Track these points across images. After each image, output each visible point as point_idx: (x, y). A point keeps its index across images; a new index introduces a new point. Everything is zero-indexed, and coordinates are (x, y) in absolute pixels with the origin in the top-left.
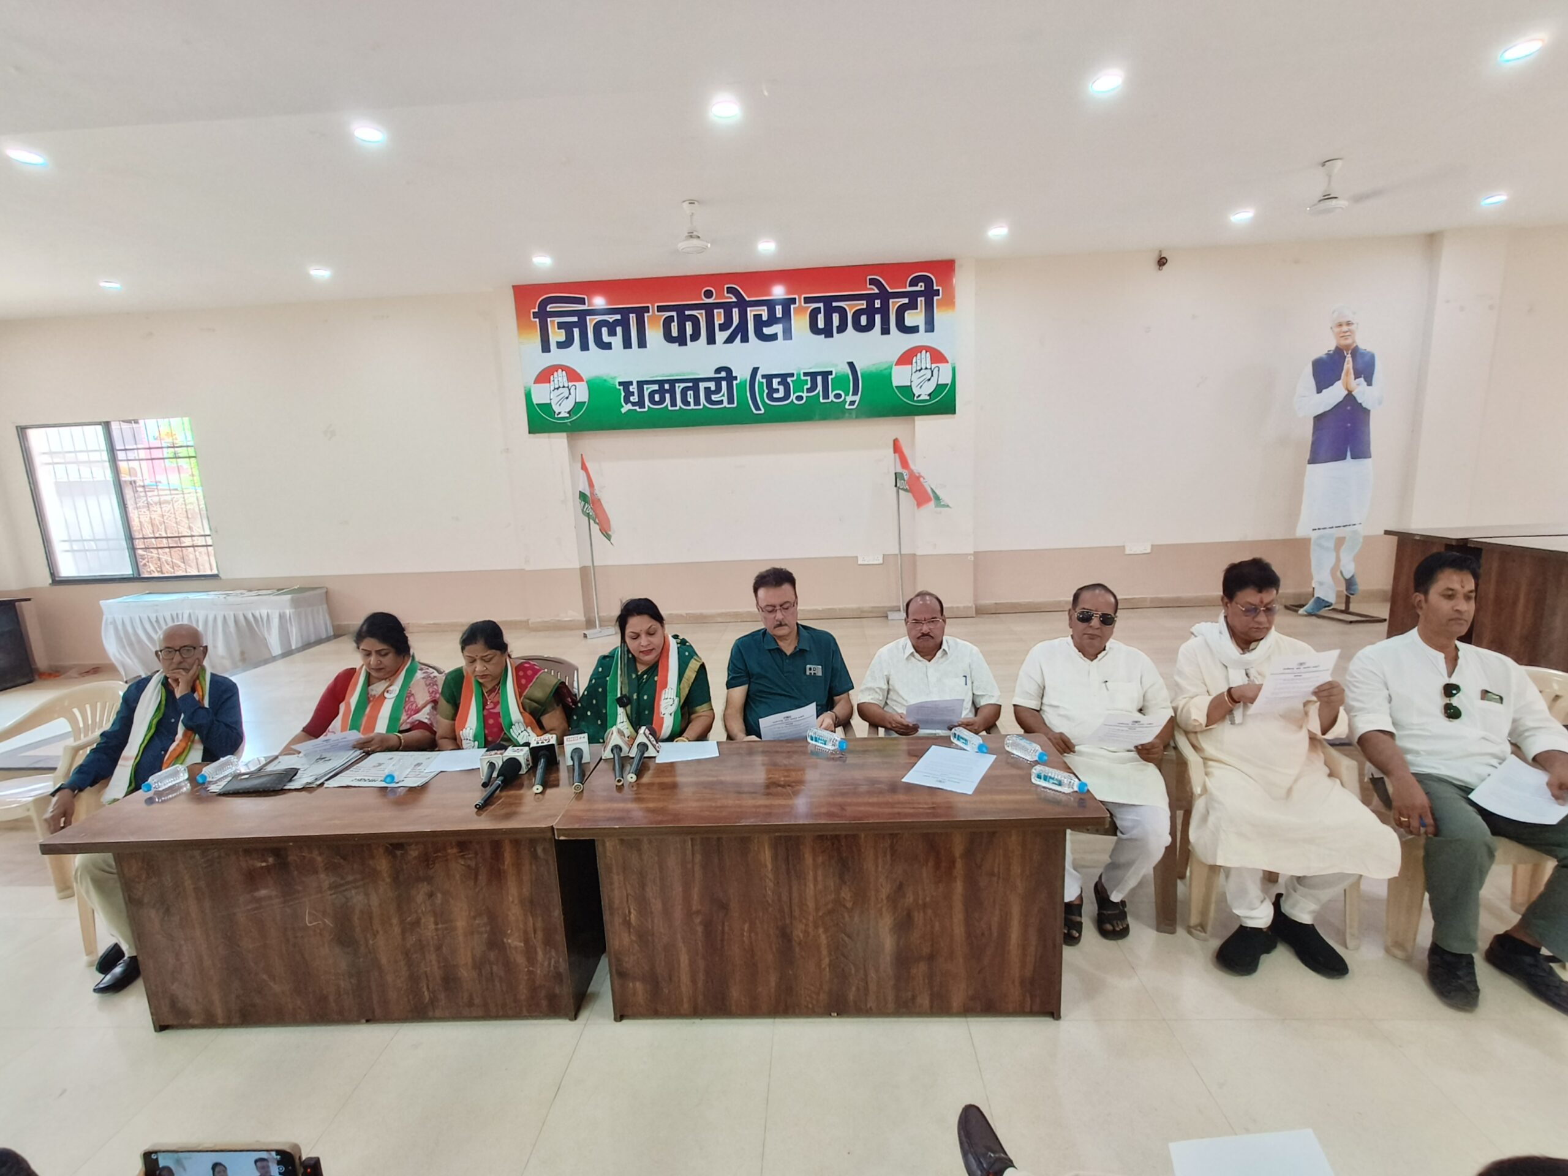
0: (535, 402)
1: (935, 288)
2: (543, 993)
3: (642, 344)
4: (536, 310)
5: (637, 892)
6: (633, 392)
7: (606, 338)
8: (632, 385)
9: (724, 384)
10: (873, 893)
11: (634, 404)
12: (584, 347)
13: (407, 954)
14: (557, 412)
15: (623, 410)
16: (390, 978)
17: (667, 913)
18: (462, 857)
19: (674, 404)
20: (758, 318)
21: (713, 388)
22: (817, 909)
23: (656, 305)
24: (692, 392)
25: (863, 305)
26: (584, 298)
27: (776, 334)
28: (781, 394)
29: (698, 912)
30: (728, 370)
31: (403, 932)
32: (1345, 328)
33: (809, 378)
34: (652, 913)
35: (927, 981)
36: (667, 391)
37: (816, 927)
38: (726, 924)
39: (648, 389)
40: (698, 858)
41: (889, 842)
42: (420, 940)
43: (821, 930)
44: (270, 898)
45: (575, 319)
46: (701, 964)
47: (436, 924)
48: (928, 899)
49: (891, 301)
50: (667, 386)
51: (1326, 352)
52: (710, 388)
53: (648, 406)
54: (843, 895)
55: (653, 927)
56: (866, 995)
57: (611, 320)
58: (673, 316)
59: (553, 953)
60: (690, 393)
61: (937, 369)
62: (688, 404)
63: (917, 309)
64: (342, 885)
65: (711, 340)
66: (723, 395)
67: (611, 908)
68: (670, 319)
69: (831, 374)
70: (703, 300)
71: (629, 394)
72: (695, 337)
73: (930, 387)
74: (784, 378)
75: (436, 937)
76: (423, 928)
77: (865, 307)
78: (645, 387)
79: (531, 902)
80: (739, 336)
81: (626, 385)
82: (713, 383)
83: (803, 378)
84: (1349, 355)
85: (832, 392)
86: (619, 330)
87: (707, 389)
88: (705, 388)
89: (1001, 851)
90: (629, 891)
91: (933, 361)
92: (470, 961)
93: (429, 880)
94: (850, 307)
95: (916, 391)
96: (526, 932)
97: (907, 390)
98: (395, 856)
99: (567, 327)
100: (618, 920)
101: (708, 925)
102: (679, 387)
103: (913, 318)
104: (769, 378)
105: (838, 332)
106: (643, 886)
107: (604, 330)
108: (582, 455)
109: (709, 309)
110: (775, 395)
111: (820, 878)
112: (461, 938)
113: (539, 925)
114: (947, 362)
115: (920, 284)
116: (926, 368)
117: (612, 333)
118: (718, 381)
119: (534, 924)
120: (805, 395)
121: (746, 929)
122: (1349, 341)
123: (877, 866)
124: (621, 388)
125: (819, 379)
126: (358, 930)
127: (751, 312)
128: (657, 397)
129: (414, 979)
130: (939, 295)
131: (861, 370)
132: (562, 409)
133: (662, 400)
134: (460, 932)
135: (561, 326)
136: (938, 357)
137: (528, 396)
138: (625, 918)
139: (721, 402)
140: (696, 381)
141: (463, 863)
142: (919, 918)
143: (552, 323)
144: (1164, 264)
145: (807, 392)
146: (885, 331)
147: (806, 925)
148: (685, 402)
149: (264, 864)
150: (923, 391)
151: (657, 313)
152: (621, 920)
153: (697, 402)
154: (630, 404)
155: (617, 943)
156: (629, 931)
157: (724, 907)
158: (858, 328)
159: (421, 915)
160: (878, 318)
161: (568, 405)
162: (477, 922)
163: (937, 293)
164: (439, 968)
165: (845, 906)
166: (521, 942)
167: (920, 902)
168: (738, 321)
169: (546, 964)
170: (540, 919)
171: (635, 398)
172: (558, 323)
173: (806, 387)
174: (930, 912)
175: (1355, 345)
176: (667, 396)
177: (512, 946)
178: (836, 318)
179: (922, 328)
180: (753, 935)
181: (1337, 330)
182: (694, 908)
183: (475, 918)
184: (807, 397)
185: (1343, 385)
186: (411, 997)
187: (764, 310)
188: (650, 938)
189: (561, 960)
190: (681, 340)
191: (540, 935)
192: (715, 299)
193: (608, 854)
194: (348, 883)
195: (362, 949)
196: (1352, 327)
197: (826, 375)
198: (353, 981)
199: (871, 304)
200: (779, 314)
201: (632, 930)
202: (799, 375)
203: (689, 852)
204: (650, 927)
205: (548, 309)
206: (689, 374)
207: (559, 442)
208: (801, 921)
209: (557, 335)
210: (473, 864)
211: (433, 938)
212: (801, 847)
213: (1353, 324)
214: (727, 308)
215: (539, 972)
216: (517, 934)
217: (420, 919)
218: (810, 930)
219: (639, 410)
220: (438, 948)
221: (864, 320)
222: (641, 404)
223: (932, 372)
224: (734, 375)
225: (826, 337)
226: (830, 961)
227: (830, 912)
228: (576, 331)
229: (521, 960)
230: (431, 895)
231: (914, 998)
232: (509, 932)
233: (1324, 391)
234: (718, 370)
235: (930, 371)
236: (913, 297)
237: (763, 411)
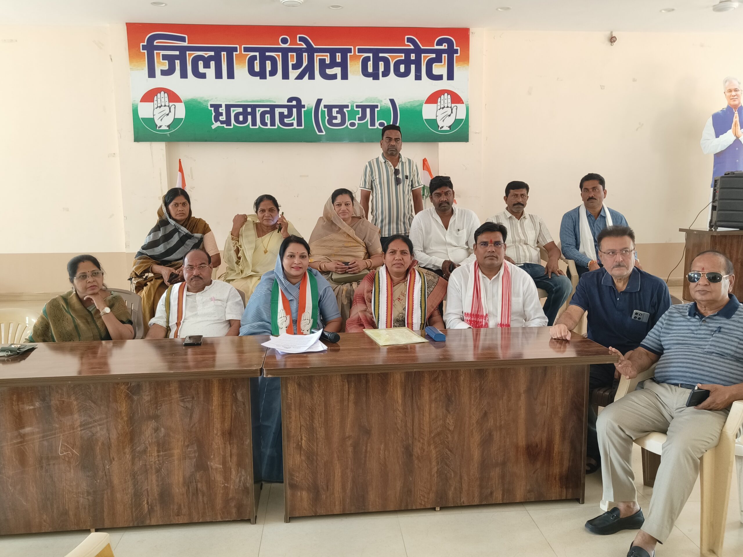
0: (140, 117)
1: (455, 48)
2: (233, 504)
3: (231, 75)
4: (145, 44)
5: (308, 423)
6: (222, 113)
7: (201, 69)
8: (221, 107)
9: (295, 110)
10: (467, 419)
11: (222, 122)
12: (184, 75)
13: (134, 476)
14: (159, 126)
15: (213, 127)
16: (119, 496)
17: (328, 438)
18: (183, 401)
19: (254, 123)
20: (322, 61)
21: (286, 113)
22: (430, 432)
23: (243, 46)
24: (269, 115)
25: (402, 56)
26: (185, 37)
27: (336, 74)
28: (338, 121)
29: (349, 437)
30: (298, 100)
31: (133, 459)
32: (734, 93)
33: (360, 109)
34: (317, 438)
35: (500, 480)
36: (249, 114)
37: (429, 445)
38: (369, 444)
39: (234, 111)
40: (352, 397)
41: (479, 383)
42: (145, 465)
43: (432, 447)
44: (33, 433)
45: (177, 53)
46: (350, 474)
47: (158, 451)
48: (503, 422)
49: (423, 55)
50: (249, 110)
51: (722, 109)
52: (283, 113)
53: (234, 125)
54: (448, 421)
55: (317, 449)
56: (461, 493)
57: (206, 56)
58: (256, 56)
59: (243, 473)
60: (268, 116)
61: (456, 107)
62: (265, 124)
63: (441, 62)
64: (90, 423)
65: (286, 76)
66: (294, 119)
67: (288, 436)
68: (253, 58)
69: (377, 108)
70: (280, 45)
71: (218, 114)
72: (273, 73)
73: (450, 121)
74: (341, 108)
75: (158, 462)
76: (148, 455)
77: (403, 58)
78: (232, 109)
79: (230, 433)
80: (307, 75)
81: (217, 107)
82: (286, 109)
83: (355, 109)
84: (737, 112)
85: (377, 121)
86: (212, 64)
87: (281, 114)
88: (280, 113)
89: (549, 388)
90: (302, 423)
91: (452, 102)
92: (181, 480)
93: (156, 417)
94: (393, 58)
95: (440, 124)
96: (224, 457)
97: (433, 122)
98: (132, 401)
99: (171, 59)
100: (293, 445)
101: (356, 446)
102: (259, 111)
103: (440, 69)
104: (330, 108)
105: (383, 76)
106: (312, 418)
107: (201, 64)
108: (180, 160)
109: (285, 52)
110: (334, 121)
111: (433, 410)
112: (176, 462)
113: (235, 451)
114: (463, 103)
115: (444, 44)
116: (448, 107)
117: (207, 66)
118: (290, 108)
119: (231, 450)
120: (357, 122)
121: (382, 449)
122: (736, 103)
123: (471, 400)
124: (213, 109)
125: (368, 110)
126: (99, 457)
127: (317, 57)
128: (241, 118)
129: (137, 495)
130: (458, 53)
131: (399, 105)
132: (164, 123)
133: (245, 120)
134: (176, 457)
135: (165, 57)
136: (456, 99)
137: (135, 112)
138: (298, 444)
139: (292, 125)
140: (273, 107)
141: (182, 405)
142: (496, 436)
143: (158, 54)
144: (614, 41)
145: (359, 121)
146: (418, 77)
147: (423, 444)
148: (263, 123)
149: (32, 407)
150: (445, 124)
151: (243, 53)
152: (295, 445)
153: (273, 123)
154: (219, 122)
155: (291, 462)
156: (301, 453)
157: (368, 432)
158: (398, 74)
159: (148, 445)
160: (413, 67)
161: (168, 120)
162: (189, 450)
163: (456, 52)
164: (158, 486)
165: (449, 430)
166: (220, 464)
167: (498, 424)
168: (307, 63)
169: (238, 480)
170: (235, 446)
171: (223, 118)
172: (163, 55)
173: (357, 116)
174: (504, 431)
175: (740, 105)
176: (250, 117)
177: (214, 467)
178: (381, 65)
179: (445, 77)
180: (386, 453)
181: (728, 94)
182: (347, 434)
183: (188, 446)
184: (358, 123)
185: (733, 132)
186: (134, 510)
187: (327, 56)
188: (315, 457)
189: (248, 478)
190: (262, 75)
191: (235, 459)
192: (289, 45)
193: (289, 396)
194: (95, 421)
195: (101, 473)
196: (739, 93)
197: (373, 108)
198: (90, 498)
199: (408, 56)
200: (339, 60)
201: (302, 452)
202: (352, 106)
203: (346, 393)
204: (315, 450)
205: (155, 44)
206: (268, 101)
207: (160, 147)
208: (419, 441)
209: (161, 65)
210: (189, 405)
211: (155, 463)
212: (422, 388)
213: (738, 90)
214: (299, 52)
215: (232, 487)
216: (217, 459)
217: (147, 448)
218: (425, 447)
219: (226, 127)
220: (158, 471)
221: (402, 68)
222: (228, 122)
223: (452, 110)
224: (303, 104)
225: (373, 79)
226: (438, 469)
227: (439, 434)
228: (177, 62)
229: (219, 478)
230: (156, 430)
231: (492, 493)
232: (212, 457)
233: (721, 136)
234: (290, 100)
235: (450, 109)
236: (439, 53)
237: (324, 133)
